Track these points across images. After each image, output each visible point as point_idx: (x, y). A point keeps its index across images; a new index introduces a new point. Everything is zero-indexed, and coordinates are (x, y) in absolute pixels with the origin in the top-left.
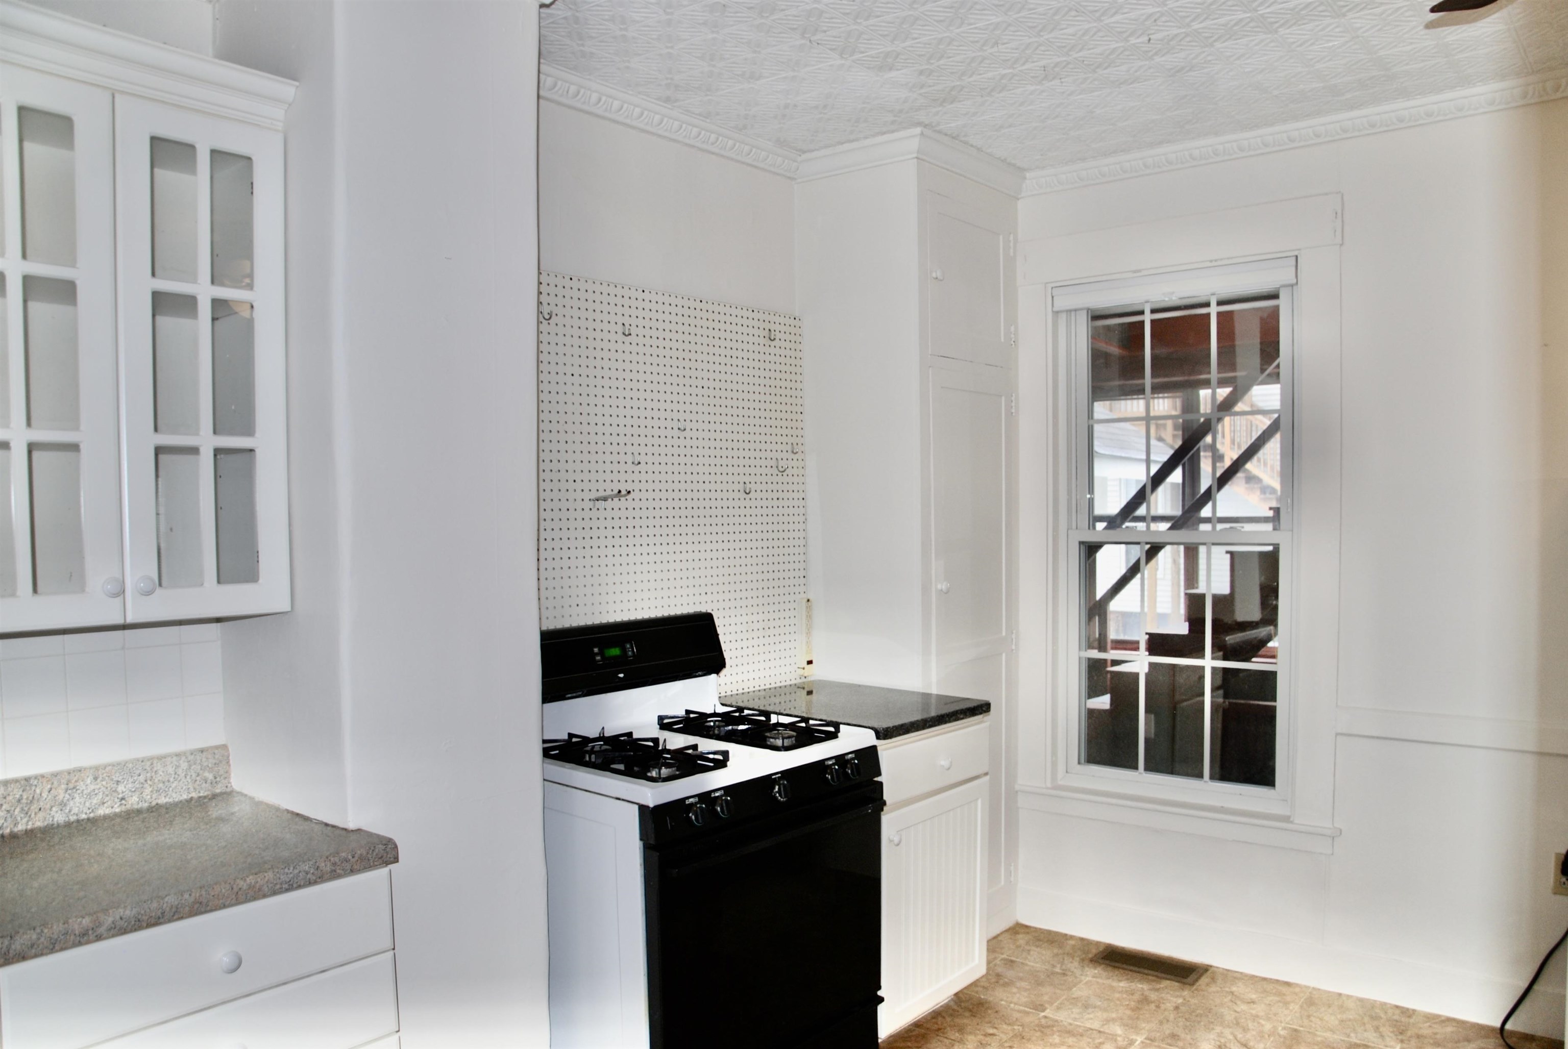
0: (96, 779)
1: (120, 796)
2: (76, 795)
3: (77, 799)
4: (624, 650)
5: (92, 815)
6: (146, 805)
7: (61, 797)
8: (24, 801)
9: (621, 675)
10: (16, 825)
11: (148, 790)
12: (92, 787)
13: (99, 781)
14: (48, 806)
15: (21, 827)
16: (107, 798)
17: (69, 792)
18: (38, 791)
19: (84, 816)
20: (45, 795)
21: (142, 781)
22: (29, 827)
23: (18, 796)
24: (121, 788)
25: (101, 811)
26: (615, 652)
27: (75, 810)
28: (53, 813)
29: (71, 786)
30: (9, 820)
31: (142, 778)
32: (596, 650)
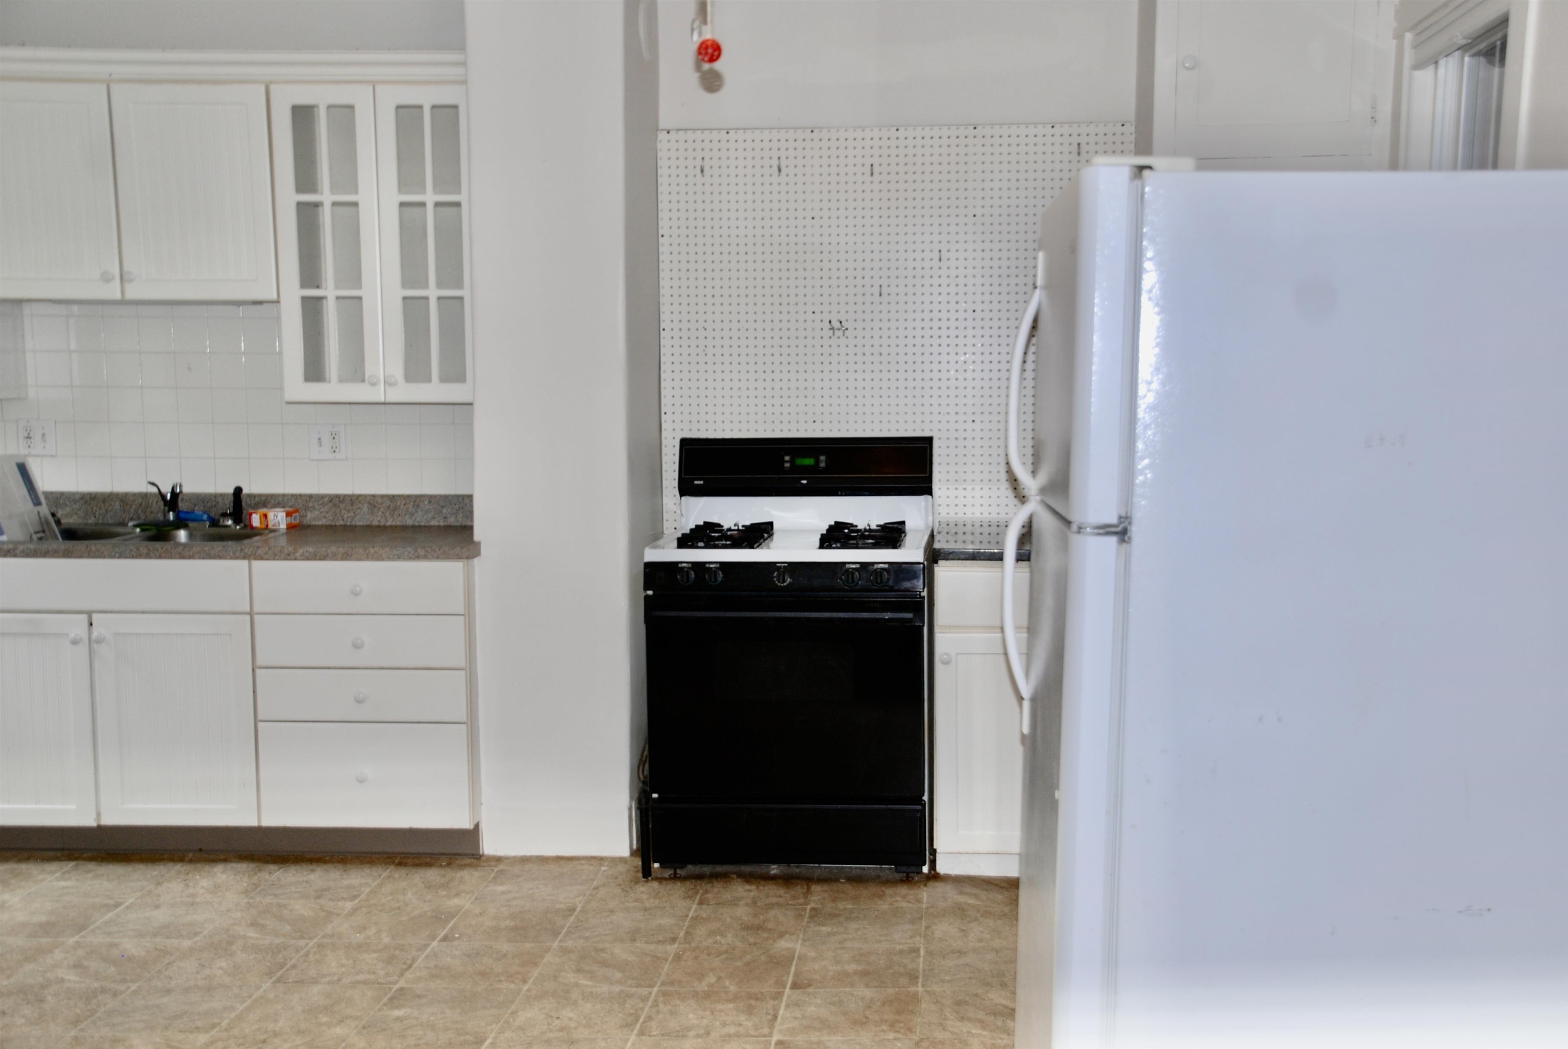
0: (430, 502)
1: (444, 515)
2: (419, 510)
3: (420, 513)
4: (818, 461)
5: (427, 524)
6: (459, 524)
7: (410, 510)
8: (391, 508)
9: (804, 482)
10: (387, 521)
11: (461, 515)
12: (428, 507)
13: (432, 504)
14: (403, 514)
15: (389, 524)
16: (436, 516)
17: (415, 507)
18: (398, 504)
19: (423, 524)
20: (402, 507)
21: (457, 508)
22: (394, 524)
23: (388, 505)
24: (444, 511)
25: (434, 523)
26: (809, 461)
27: (418, 519)
28: (406, 518)
29: (416, 504)
30: (384, 518)
31: (457, 507)
32: (787, 458)
